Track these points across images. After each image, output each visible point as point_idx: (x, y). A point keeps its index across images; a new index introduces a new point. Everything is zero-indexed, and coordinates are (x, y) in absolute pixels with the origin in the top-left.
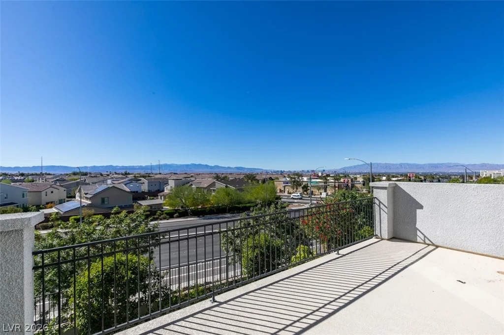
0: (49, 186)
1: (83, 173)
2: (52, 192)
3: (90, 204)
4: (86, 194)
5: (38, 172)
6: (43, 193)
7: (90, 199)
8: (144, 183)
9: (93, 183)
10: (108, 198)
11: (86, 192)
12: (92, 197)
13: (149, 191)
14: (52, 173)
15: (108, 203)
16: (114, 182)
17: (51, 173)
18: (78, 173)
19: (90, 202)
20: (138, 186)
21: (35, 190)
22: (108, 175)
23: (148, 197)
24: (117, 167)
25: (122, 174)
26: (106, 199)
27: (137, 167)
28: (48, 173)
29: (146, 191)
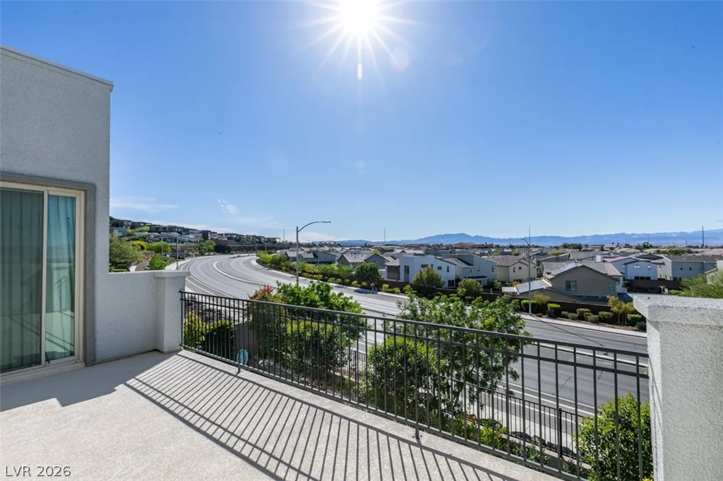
0: (517, 261)
1: (576, 245)
2: (520, 268)
3: (550, 288)
4: (549, 274)
5: (526, 244)
6: (511, 269)
7: (551, 280)
8: (663, 264)
9: (578, 260)
10: (576, 282)
11: (549, 272)
12: (553, 278)
13: (675, 279)
14: (541, 245)
15: (576, 290)
16: (605, 259)
17: (539, 245)
18: (569, 245)
19: (550, 285)
20: (650, 269)
21: (504, 264)
22: (612, 249)
23: (666, 290)
24: (634, 237)
25: (637, 248)
26: (572, 284)
27: (674, 235)
28: (535, 245)
29: (668, 279)
